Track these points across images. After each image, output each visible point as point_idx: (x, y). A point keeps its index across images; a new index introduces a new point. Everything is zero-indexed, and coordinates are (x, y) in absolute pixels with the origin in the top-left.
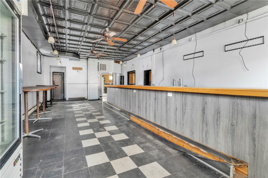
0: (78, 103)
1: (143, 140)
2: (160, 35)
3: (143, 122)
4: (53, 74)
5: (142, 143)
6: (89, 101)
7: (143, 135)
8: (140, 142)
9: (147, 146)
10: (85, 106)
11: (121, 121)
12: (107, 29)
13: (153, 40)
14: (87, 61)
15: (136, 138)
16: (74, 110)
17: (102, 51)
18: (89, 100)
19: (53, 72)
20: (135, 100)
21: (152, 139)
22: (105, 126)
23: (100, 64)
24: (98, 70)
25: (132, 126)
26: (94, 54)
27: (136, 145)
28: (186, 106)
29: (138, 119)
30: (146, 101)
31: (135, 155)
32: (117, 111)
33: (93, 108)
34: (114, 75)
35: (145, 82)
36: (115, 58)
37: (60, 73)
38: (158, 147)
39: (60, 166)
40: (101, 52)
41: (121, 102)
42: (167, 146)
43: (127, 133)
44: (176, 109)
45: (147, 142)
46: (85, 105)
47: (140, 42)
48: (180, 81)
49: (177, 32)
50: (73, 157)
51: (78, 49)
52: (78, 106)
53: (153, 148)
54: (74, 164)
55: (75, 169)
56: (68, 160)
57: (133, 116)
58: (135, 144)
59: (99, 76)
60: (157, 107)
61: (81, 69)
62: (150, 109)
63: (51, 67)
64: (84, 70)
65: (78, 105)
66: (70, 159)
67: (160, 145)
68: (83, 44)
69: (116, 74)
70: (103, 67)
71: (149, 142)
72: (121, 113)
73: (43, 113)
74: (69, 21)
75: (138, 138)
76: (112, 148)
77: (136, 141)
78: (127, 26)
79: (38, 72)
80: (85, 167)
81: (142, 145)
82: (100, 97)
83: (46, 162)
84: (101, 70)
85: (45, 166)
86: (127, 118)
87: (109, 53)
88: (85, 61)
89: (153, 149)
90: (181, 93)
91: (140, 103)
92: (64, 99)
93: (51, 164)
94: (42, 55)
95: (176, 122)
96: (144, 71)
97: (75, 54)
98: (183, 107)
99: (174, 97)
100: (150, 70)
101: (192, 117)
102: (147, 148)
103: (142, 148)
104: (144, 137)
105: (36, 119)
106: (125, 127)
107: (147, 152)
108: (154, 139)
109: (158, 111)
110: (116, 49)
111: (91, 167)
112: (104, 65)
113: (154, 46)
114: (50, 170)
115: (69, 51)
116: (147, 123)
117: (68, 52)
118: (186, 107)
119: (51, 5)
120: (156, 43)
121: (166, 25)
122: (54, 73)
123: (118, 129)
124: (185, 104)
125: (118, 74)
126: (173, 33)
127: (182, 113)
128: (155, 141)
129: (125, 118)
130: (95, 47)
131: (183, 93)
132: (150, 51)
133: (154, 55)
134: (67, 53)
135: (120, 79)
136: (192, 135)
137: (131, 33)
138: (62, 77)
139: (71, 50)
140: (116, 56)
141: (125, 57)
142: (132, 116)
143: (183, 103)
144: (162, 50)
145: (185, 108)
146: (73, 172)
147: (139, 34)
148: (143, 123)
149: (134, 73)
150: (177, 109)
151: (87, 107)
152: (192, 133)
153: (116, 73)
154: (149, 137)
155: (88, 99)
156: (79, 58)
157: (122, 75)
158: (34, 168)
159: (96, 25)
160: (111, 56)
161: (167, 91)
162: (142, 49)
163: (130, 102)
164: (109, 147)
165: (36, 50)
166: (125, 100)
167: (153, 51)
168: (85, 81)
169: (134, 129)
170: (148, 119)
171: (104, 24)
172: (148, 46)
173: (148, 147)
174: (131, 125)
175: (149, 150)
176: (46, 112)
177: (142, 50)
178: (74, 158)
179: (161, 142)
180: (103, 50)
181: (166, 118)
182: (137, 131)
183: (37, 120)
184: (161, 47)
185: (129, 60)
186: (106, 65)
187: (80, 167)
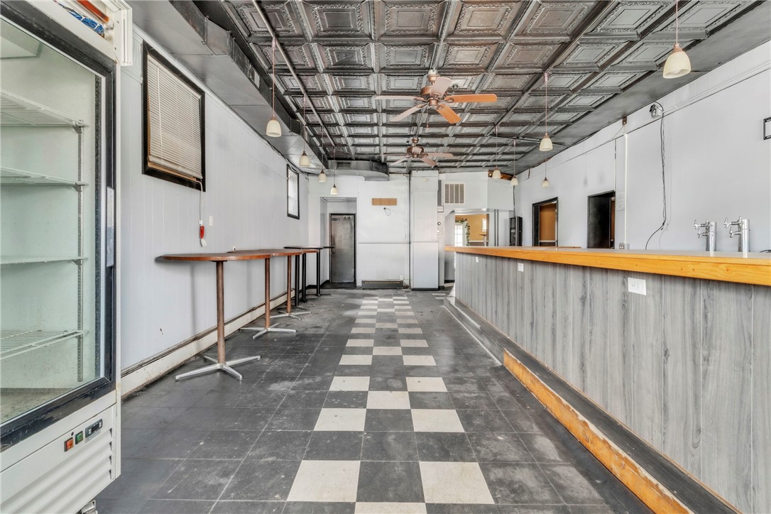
0: (381, 297)
1: (513, 455)
2: (636, 53)
3: (538, 381)
4: (331, 220)
5: (504, 464)
6: (411, 293)
7: (522, 430)
8: (499, 457)
9: (516, 483)
10: (392, 305)
11: (471, 364)
12: (431, 72)
13: (613, 80)
14: (410, 180)
15: (488, 439)
16: (360, 313)
17: (442, 145)
18: (414, 290)
19: (332, 214)
20: (522, 298)
21: (552, 458)
22: (412, 373)
23: (447, 186)
24: (439, 203)
25: (498, 389)
26: (415, 156)
27: (476, 465)
28: (710, 347)
29: (524, 369)
30: (554, 303)
31: (449, 505)
32: (472, 331)
33: (411, 313)
34: (492, 215)
35: (591, 235)
36: (489, 164)
37: (347, 217)
38: (564, 497)
39: (226, 474)
40: (441, 148)
41: (486, 302)
42: (607, 506)
43: (469, 410)
44: (666, 353)
45: (522, 466)
46: (395, 302)
47: (561, 97)
48: (740, 228)
49: (718, 24)
50: (271, 455)
51: (378, 148)
52: (376, 305)
53: (536, 497)
54: (261, 476)
55: (254, 495)
56: (254, 460)
57: (510, 354)
58: (473, 460)
59: (442, 220)
60: (591, 332)
61: (392, 202)
62: (565, 336)
63: (324, 201)
64: (402, 205)
65: (376, 302)
66: (261, 457)
67: (576, 495)
68: (384, 130)
69: (496, 211)
70: (456, 194)
71: (533, 467)
72: (482, 339)
73: (287, 315)
74: (328, 73)
75: (498, 440)
76: (389, 457)
77: (483, 450)
78: (494, 48)
79: (289, 215)
80: (277, 499)
81: (498, 473)
82: (446, 281)
83: (209, 449)
84: (447, 202)
85: (199, 461)
86: (495, 359)
87: (466, 149)
88: (404, 179)
89: (536, 501)
90: (684, 283)
91: (536, 310)
92: (353, 285)
93: (214, 458)
94: (302, 172)
95: (665, 409)
96: (590, 197)
97: (374, 164)
98: (694, 346)
99: (654, 296)
100: (612, 194)
101: (741, 402)
102: (513, 491)
103: (492, 485)
104: (524, 441)
105: (263, 328)
106: (474, 388)
107: (503, 507)
108: (558, 459)
109: (593, 350)
110: (484, 132)
111: (295, 503)
112: (457, 186)
113: (620, 103)
114: (200, 478)
115: (360, 157)
116: (550, 389)
117: (357, 159)
118: (709, 350)
119: (274, 38)
120: (624, 89)
121: (654, 8)
122: (333, 217)
123: (445, 390)
124: (708, 334)
125: (505, 211)
126: (698, 31)
127: (690, 375)
128: (559, 470)
129: (490, 358)
130: (420, 136)
131: (698, 282)
132: (610, 123)
133: (626, 136)
134: (354, 163)
135: (511, 229)
136: (746, 493)
137: (517, 70)
138: (351, 225)
139: (362, 154)
140: (491, 157)
141: (520, 156)
142: (508, 355)
143: (694, 329)
144: (659, 112)
145: (706, 353)
146: (242, 503)
147: (546, 67)
148: (537, 385)
149: (555, 206)
150: (670, 352)
151: (396, 310)
152: (746, 486)
153: (497, 208)
154: (546, 445)
155: (412, 287)
156: (387, 173)
157: (518, 215)
158: (176, 459)
159: (400, 67)
160: (475, 158)
161: (627, 273)
162: (573, 122)
163: (509, 303)
164: (383, 450)
165: (285, 162)
166: (497, 295)
167: (621, 121)
168: (402, 235)
169: (500, 400)
170: (559, 373)
171: (419, 58)
172: (596, 107)
173: (516, 486)
174: (496, 382)
175: (516, 502)
176: (293, 314)
177: (574, 125)
178: (270, 459)
179: (585, 482)
180: (445, 141)
181: (624, 385)
182: (505, 412)
183: (266, 331)
184: (652, 104)
185: (539, 164)
186: (462, 186)
187: (266, 494)
